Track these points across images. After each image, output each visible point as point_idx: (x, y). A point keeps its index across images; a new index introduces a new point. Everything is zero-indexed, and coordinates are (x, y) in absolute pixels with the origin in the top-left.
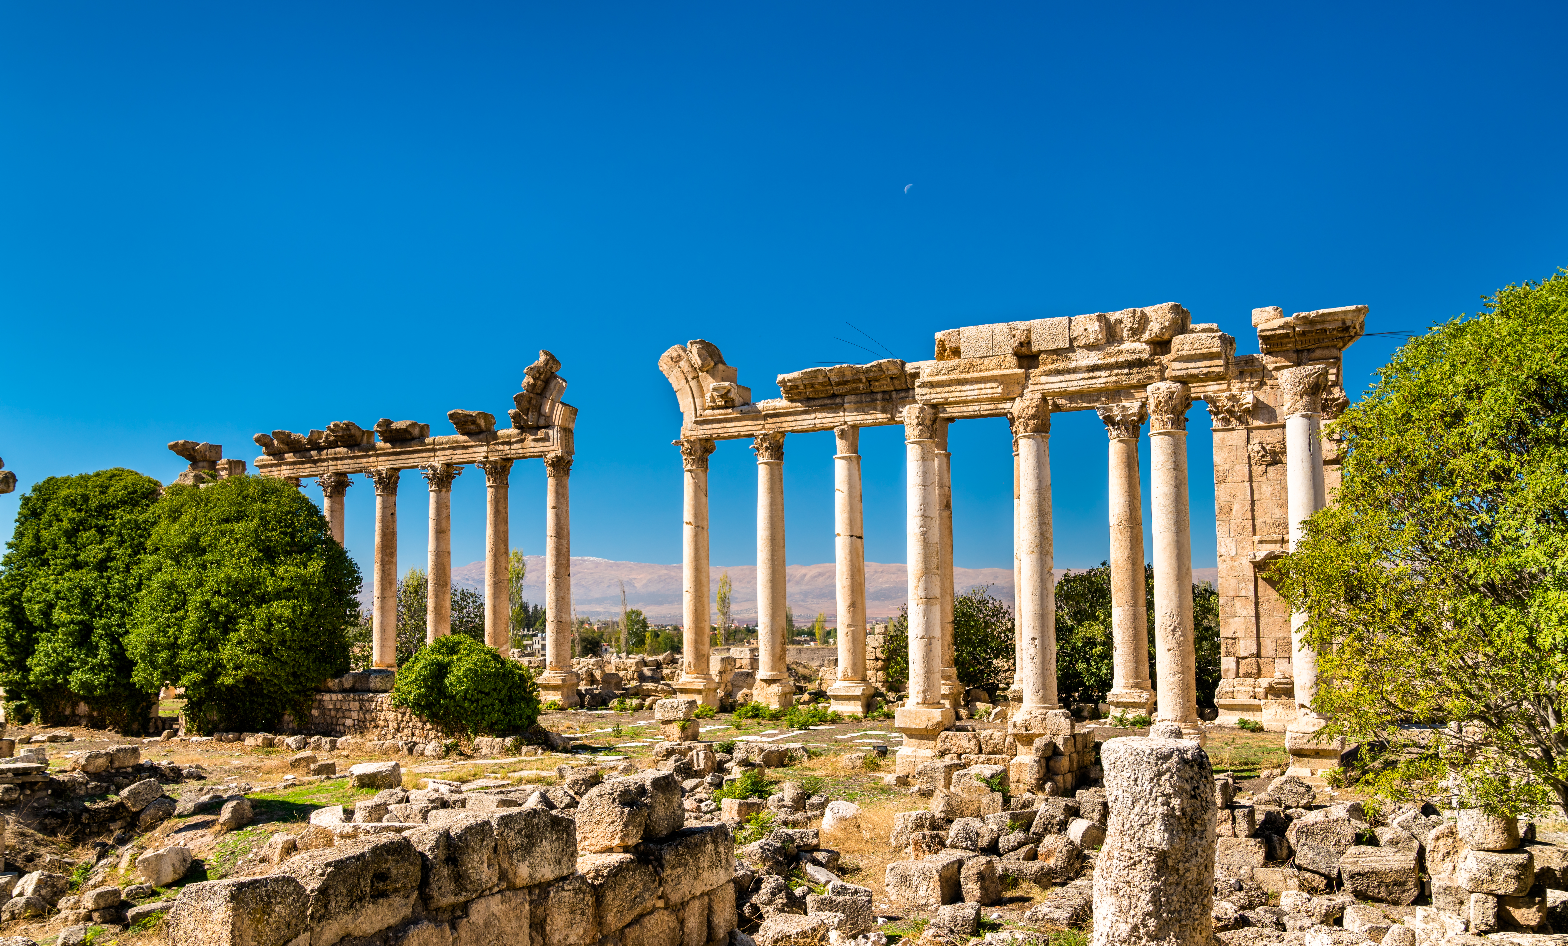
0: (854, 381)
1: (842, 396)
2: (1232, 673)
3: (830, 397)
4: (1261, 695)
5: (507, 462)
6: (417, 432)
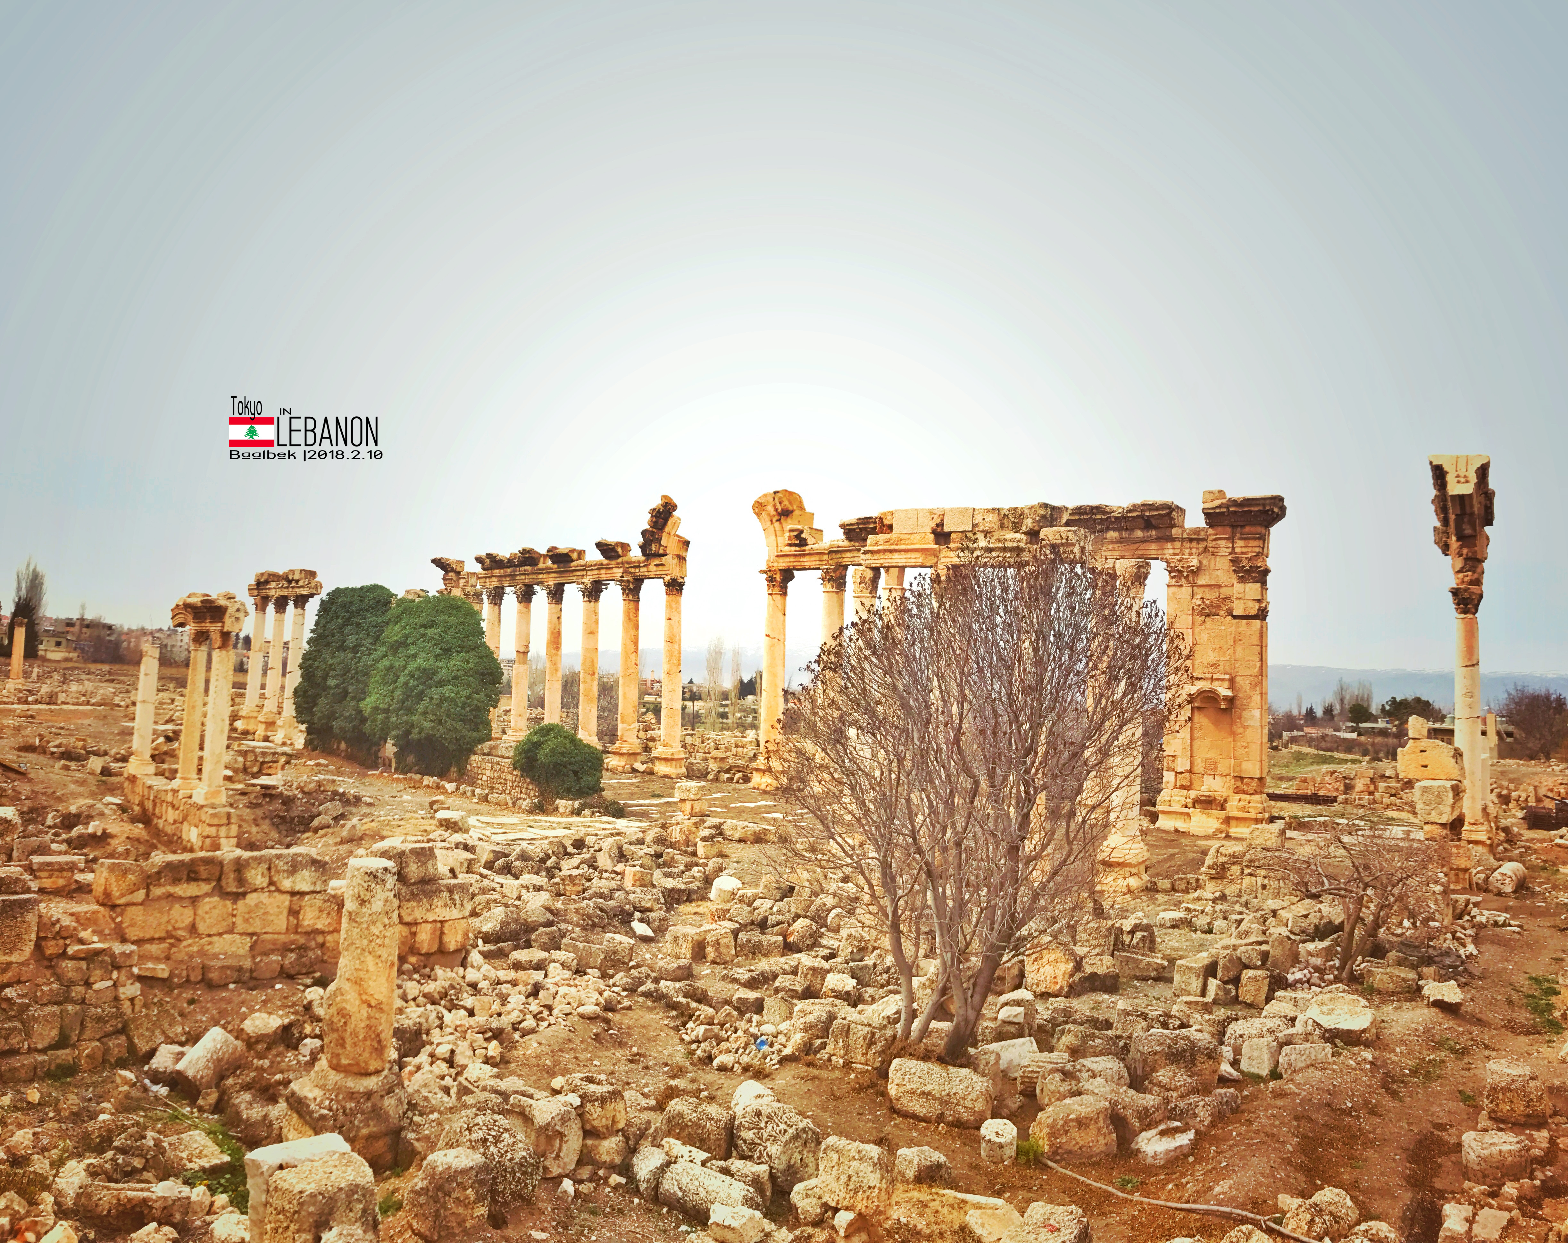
2: (1171, 786)
4: (1190, 805)
5: (639, 582)
6: (574, 556)
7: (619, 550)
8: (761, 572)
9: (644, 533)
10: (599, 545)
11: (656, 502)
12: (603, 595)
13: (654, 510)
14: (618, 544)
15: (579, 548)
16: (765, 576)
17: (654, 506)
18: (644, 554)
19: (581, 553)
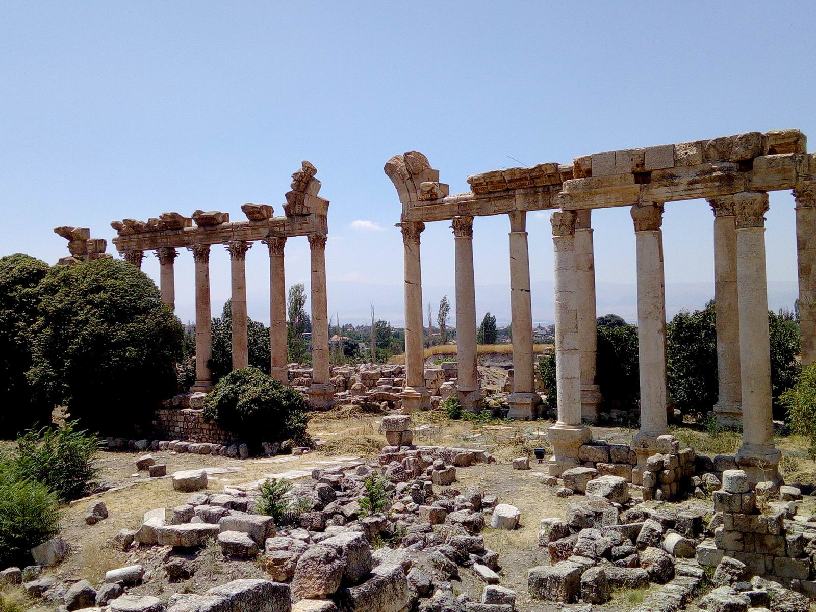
0: (521, 179)
1: (514, 190)
3: (504, 191)
5: (283, 239)
6: (220, 219)
7: (265, 212)
8: (397, 225)
9: (288, 196)
10: (244, 208)
11: (299, 168)
12: (248, 253)
13: (296, 174)
14: (264, 207)
15: (223, 212)
16: (400, 228)
17: (296, 171)
18: (288, 214)
19: (226, 217)
